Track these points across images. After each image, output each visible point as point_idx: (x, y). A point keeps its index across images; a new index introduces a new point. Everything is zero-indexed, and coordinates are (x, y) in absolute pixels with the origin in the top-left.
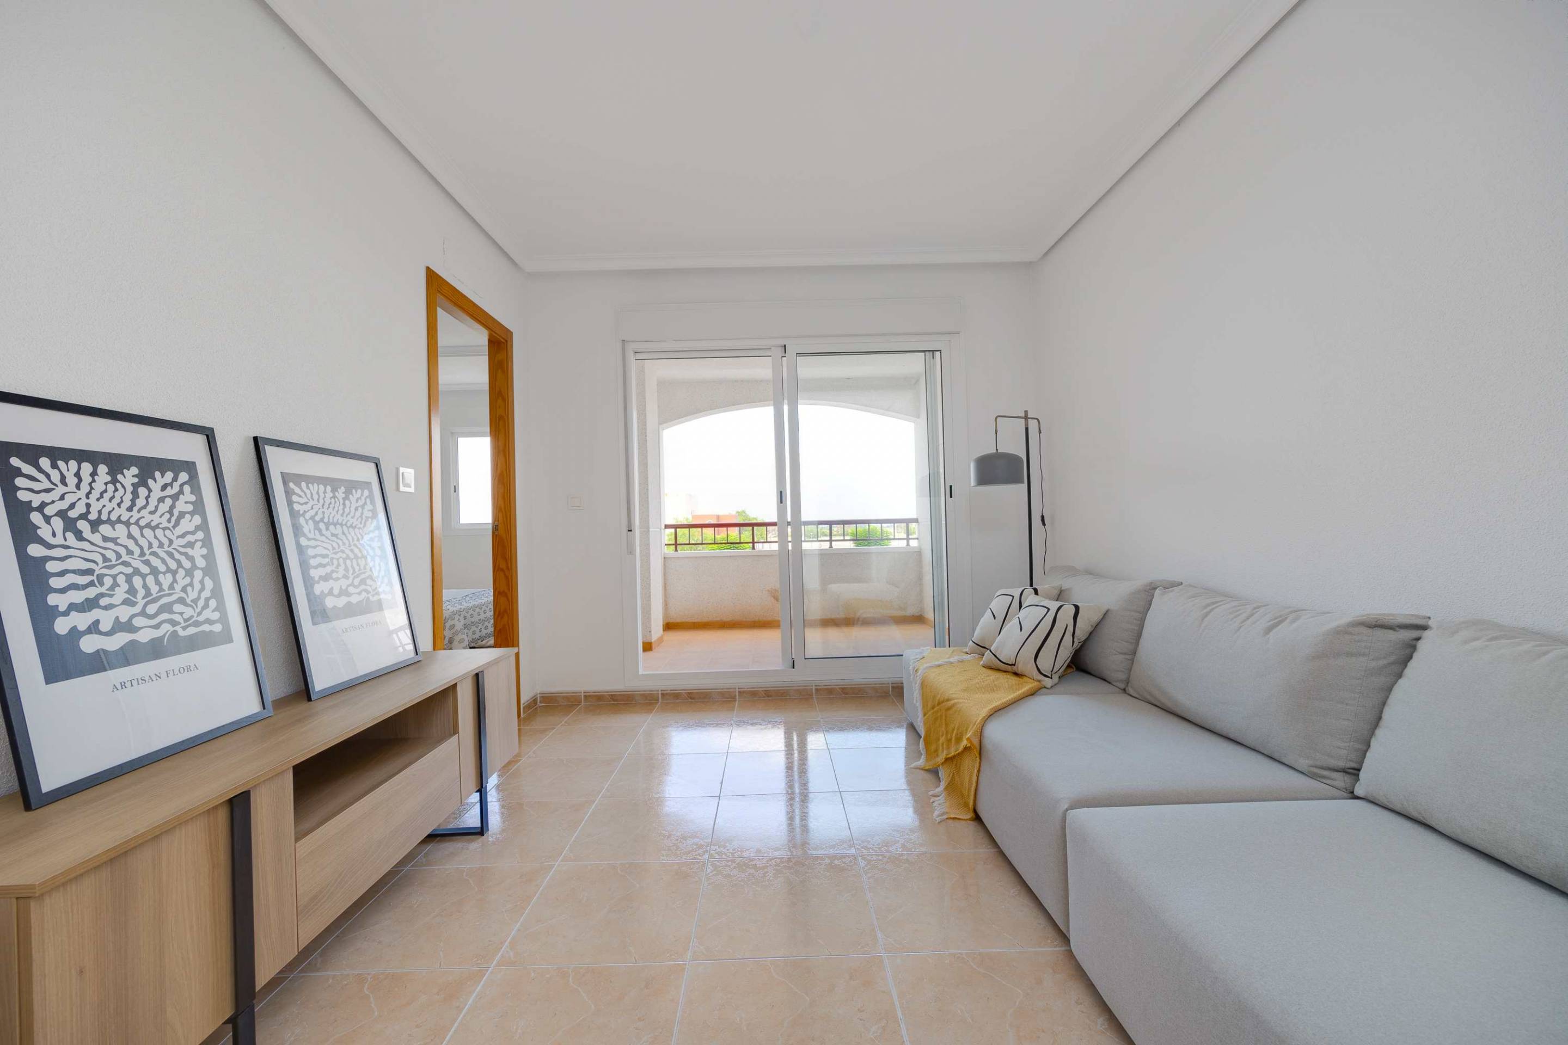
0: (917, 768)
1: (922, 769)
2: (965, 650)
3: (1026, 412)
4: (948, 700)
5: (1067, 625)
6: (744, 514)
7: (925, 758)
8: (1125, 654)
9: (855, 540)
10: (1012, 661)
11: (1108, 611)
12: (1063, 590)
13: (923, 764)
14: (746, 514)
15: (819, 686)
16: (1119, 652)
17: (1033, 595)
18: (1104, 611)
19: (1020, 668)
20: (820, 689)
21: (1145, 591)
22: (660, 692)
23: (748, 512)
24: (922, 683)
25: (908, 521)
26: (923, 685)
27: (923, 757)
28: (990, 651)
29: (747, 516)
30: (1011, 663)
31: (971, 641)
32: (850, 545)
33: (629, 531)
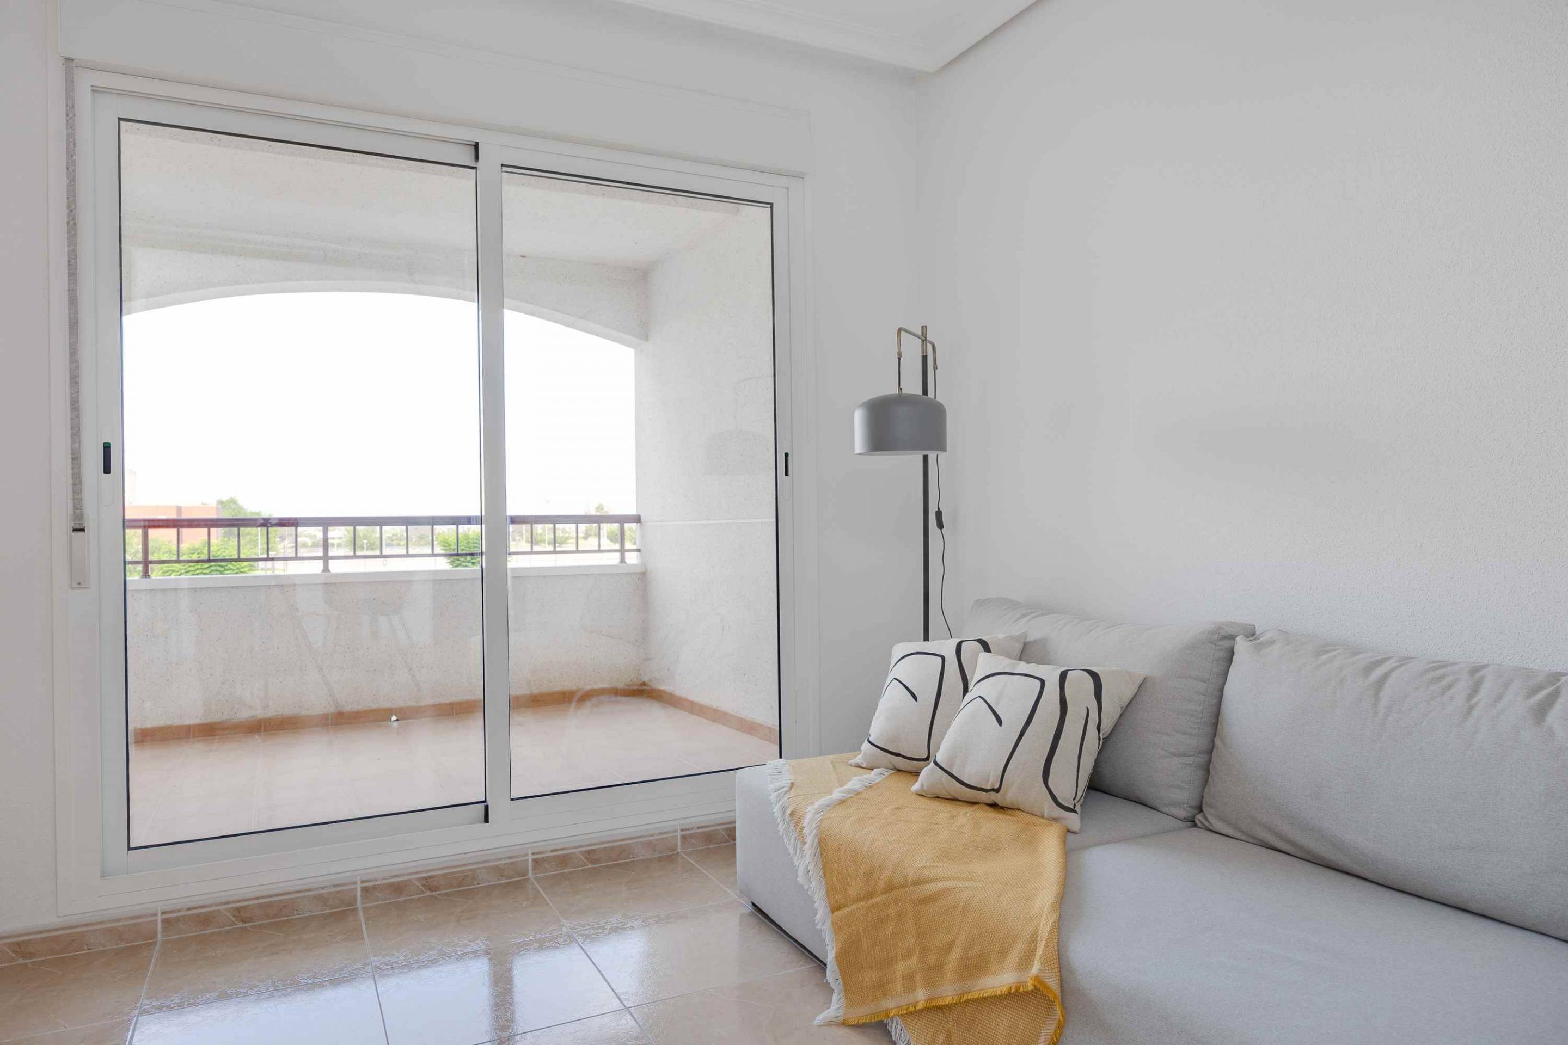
0: (830, 1023)
1: (844, 1024)
2: (853, 761)
3: (924, 328)
4: (918, 882)
5: (1087, 708)
6: (234, 506)
7: (843, 1000)
8: (1184, 755)
9: (455, 555)
10: (993, 782)
11: (1145, 680)
12: (1029, 643)
13: (841, 1012)
14: (237, 505)
15: (540, 853)
16: (1171, 753)
17: (983, 656)
18: (1139, 681)
19: (1009, 795)
20: (543, 860)
21: (1211, 642)
22: (159, 918)
23: (241, 502)
24: (820, 843)
25: (622, 520)
26: (823, 845)
27: (835, 995)
28: (936, 763)
29: (240, 508)
30: (989, 787)
31: (866, 744)
32: (442, 564)
33: (75, 530)
